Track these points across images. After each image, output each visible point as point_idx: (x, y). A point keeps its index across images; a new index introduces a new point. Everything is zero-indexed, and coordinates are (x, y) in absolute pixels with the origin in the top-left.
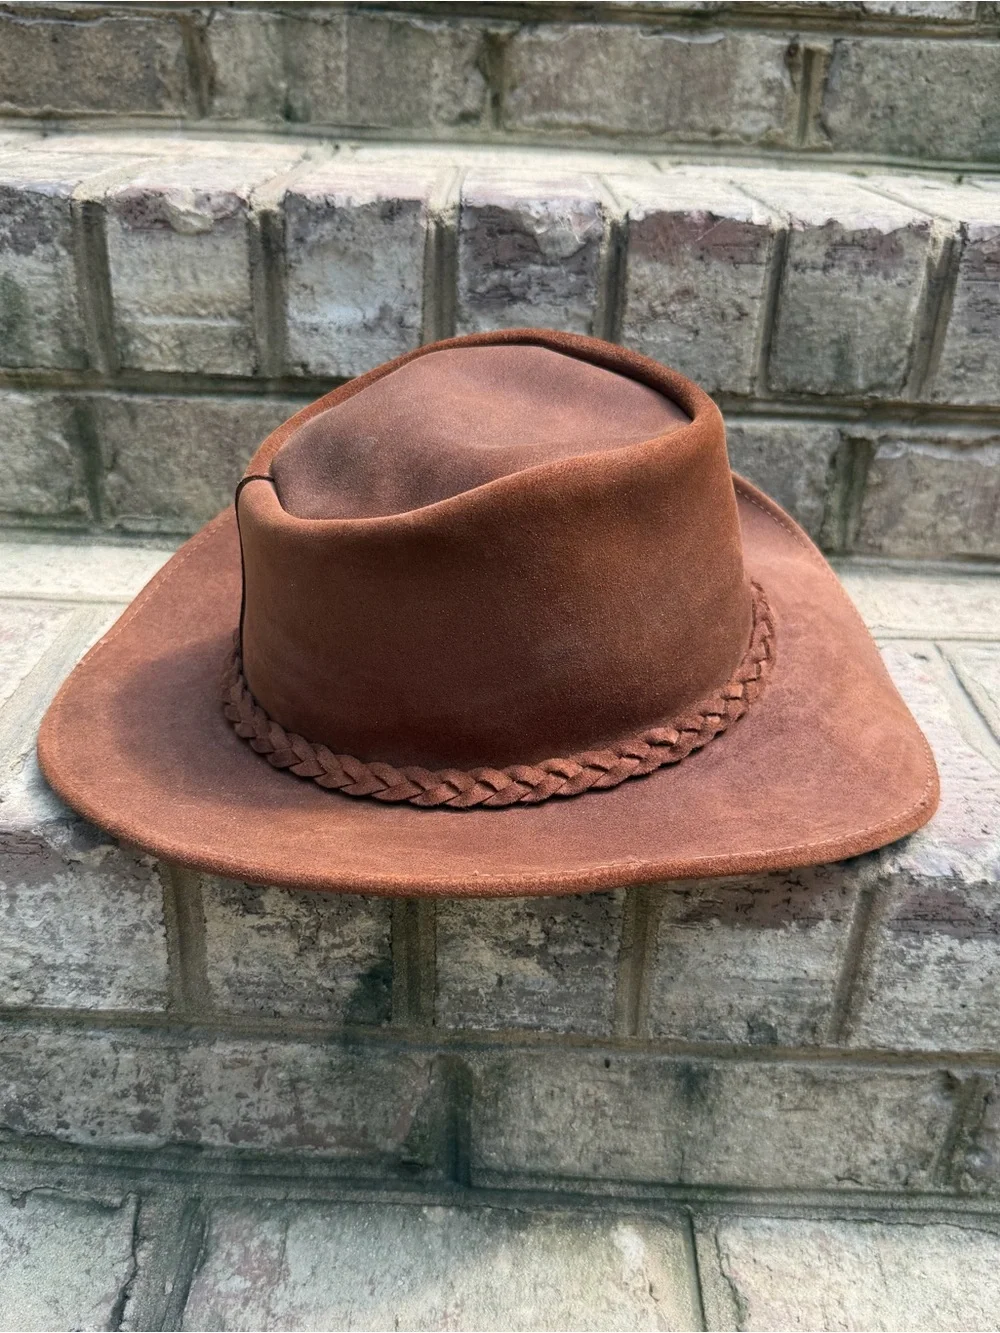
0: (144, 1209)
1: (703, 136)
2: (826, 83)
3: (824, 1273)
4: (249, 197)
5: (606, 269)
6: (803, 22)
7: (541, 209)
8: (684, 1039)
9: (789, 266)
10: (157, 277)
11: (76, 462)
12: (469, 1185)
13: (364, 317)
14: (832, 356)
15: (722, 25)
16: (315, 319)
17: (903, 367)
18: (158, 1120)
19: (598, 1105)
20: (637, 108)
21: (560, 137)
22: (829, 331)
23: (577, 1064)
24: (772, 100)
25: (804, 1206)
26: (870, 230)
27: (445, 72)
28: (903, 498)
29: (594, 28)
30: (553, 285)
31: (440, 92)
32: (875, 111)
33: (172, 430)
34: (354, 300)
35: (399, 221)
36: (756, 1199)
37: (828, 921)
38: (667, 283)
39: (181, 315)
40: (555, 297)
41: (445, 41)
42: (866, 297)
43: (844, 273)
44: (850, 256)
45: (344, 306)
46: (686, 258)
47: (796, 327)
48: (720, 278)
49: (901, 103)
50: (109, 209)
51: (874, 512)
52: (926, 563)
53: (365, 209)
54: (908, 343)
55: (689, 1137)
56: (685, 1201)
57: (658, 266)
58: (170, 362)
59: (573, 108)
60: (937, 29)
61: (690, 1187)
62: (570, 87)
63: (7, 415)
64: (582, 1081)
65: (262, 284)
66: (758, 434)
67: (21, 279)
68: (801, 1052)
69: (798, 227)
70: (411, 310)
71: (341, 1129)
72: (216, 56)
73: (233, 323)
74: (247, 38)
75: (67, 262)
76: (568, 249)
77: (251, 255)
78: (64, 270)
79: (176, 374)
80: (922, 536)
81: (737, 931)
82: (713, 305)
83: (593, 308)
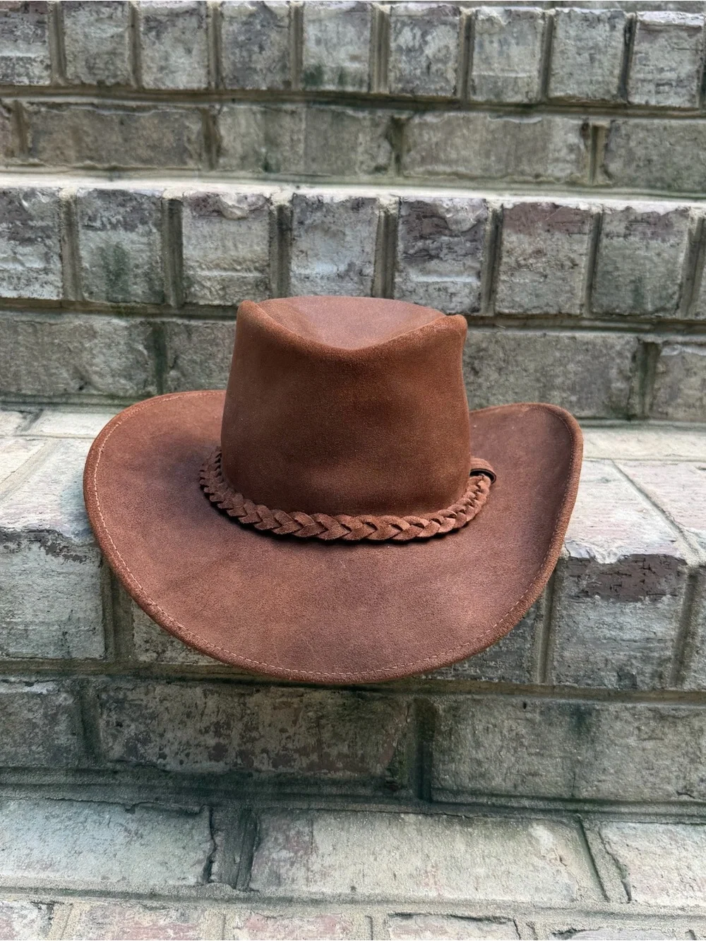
0: (215, 814)
1: (530, 178)
2: (606, 146)
3: (675, 851)
4: (269, 197)
5: (489, 238)
6: (591, 110)
7: (449, 203)
8: (576, 685)
9: (603, 236)
10: (212, 246)
11: (151, 364)
12: (431, 801)
13: (338, 270)
14: (632, 291)
15: (541, 112)
16: (307, 272)
17: (676, 297)
18: (227, 751)
19: (518, 737)
20: (488, 162)
21: (439, 180)
22: (629, 275)
23: (506, 705)
24: (573, 157)
25: (656, 814)
26: (652, 212)
27: (366, 141)
28: (680, 380)
29: (461, 114)
30: (456, 248)
31: (362, 154)
32: (638, 163)
33: (213, 342)
34: (331, 259)
35: (362, 211)
36: (623, 809)
37: (669, 596)
38: (527, 246)
39: (225, 269)
40: (457, 256)
41: (367, 123)
42: (651, 254)
43: (637, 239)
44: (640, 228)
45: (326, 263)
46: (539, 231)
47: (608, 272)
48: (560, 243)
49: (655, 158)
50: (185, 204)
51: (662, 390)
52: (697, 424)
53: (342, 204)
54: (679, 282)
55: (578, 761)
56: (576, 811)
57: (522, 236)
58: (216, 299)
59: (448, 162)
60: (676, 113)
61: (579, 801)
62: (445, 150)
63: (110, 333)
64: (508, 719)
65: (276, 248)
66: (586, 340)
67: (127, 246)
68: (652, 695)
69: (608, 212)
70: (367, 265)
71: (347, 756)
72: (223, 132)
73: (257, 274)
74: (243, 122)
75: (156, 236)
76: (466, 226)
77: (271, 232)
78: (154, 241)
79: (219, 306)
80: (694, 406)
81: (611, 605)
82: (556, 259)
83: (481, 262)
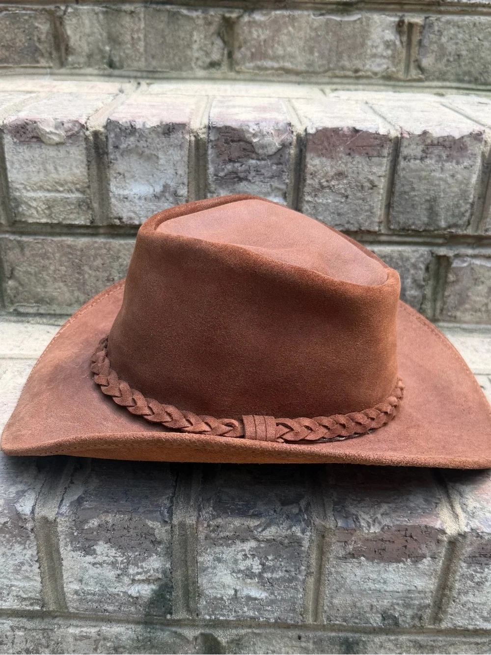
1: (350, 73)
2: (420, 42)
4: (86, 123)
5: (294, 161)
6: (406, 7)
7: (256, 128)
8: (345, 624)
9: (400, 158)
10: (34, 169)
13: (154, 191)
14: (426, 209)
15: (360, 9)
16: (126, 192)
17: (468, 214)
20: (312, 58)
21: (267, 75)
22: (424, 195)
24: (389, 52)
26: (448, 136)
27: (201, 39)
28: (468, 289)
29: (286, 13)
30: (263, 171)
31: (198, 50)
32: (449, 57)
33: (45, 256)
34: (148, 181)
35: (173, 136)
37: (429, 559)
38: (329, 169)
39: (48, 191)
40: (264, 178)
41: (200, 22)
42: (446, 175)
43: (433, 162)
44: (436, 152)
45: (143, 184)
46: (340, 155)
47: (405, 192)
48: (360, 166)
49: (464, 53)
50: (5, 131)
51: (452, 297)
52: (483, 326)
53: (154, 129)
54: (471, 201)
57: (324, 159)
58: (43, 217)
59: (275, 58)
60: (485, 10)
62: (273, 47)
64: (285, 647)
65: (94, 171)
66: (383, 254)
68: (413, 630)
69: (406, 135)
70: (181, 186)
72: (69, 32)
73: (78, 195)
74: (87, 22)
76: (272, 150)
77: (88, 156)
79: (46, 224)
80: (480, 310)
81: (375, 564)
82: (356, 181)
83: (287, 184)
